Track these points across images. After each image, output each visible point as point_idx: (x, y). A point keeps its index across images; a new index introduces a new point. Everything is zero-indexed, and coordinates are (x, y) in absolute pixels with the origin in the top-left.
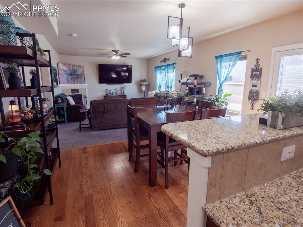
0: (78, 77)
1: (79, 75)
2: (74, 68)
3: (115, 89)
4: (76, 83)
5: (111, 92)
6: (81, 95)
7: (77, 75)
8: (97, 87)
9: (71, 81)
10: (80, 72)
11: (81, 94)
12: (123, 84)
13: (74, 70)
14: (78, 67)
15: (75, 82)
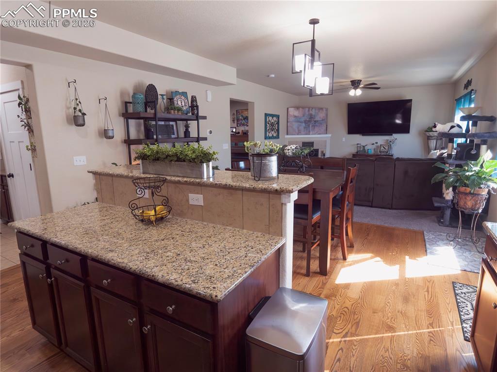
0: (317, 124)
1: (317, 121)
2: (311, 112)
3: (373, 144)
4: (311, 133)
5: (366, 148)
6: (317, 151)
7: (315, 121)
8: (344, 139)
9: (304, 131)
10: (320, 117)
11: (318, 149)
12: (392, 135)
13: (311, 115)
14: (317, 111)
15: (309, 132)
